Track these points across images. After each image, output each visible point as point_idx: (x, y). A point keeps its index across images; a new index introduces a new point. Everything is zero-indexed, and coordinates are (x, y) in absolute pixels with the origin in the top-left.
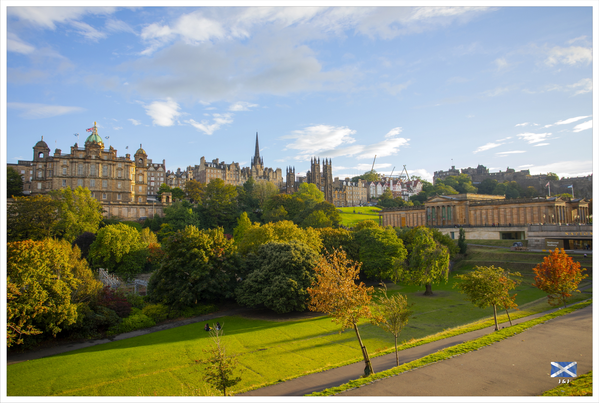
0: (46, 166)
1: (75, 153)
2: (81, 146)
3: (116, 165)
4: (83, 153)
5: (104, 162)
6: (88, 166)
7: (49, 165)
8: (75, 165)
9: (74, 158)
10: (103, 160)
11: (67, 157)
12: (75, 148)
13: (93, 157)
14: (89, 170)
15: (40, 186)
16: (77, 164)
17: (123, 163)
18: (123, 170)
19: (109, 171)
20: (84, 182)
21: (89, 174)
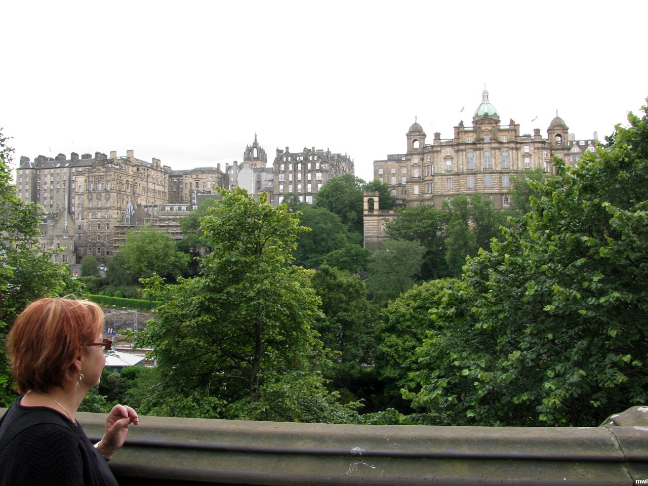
0: (422, 159)
1: (460, 136)
2: (469, 125)
3: (520, 148)
4: (471, 134)
5: (502, 145)
6: (480, 154)
7: (427, 159)
8: (462, 155)
9: (462, 144)
10: (501, 143)
11: (450, 144)
12: (460, 129)
13: (487, 139)
14: (482, 161)
15: (416, 190)
16: (464, 153)
17: (531, 144)
18: (533, 157)
19: (511, 160)
20: (476, 180)
21: (482, 167)
